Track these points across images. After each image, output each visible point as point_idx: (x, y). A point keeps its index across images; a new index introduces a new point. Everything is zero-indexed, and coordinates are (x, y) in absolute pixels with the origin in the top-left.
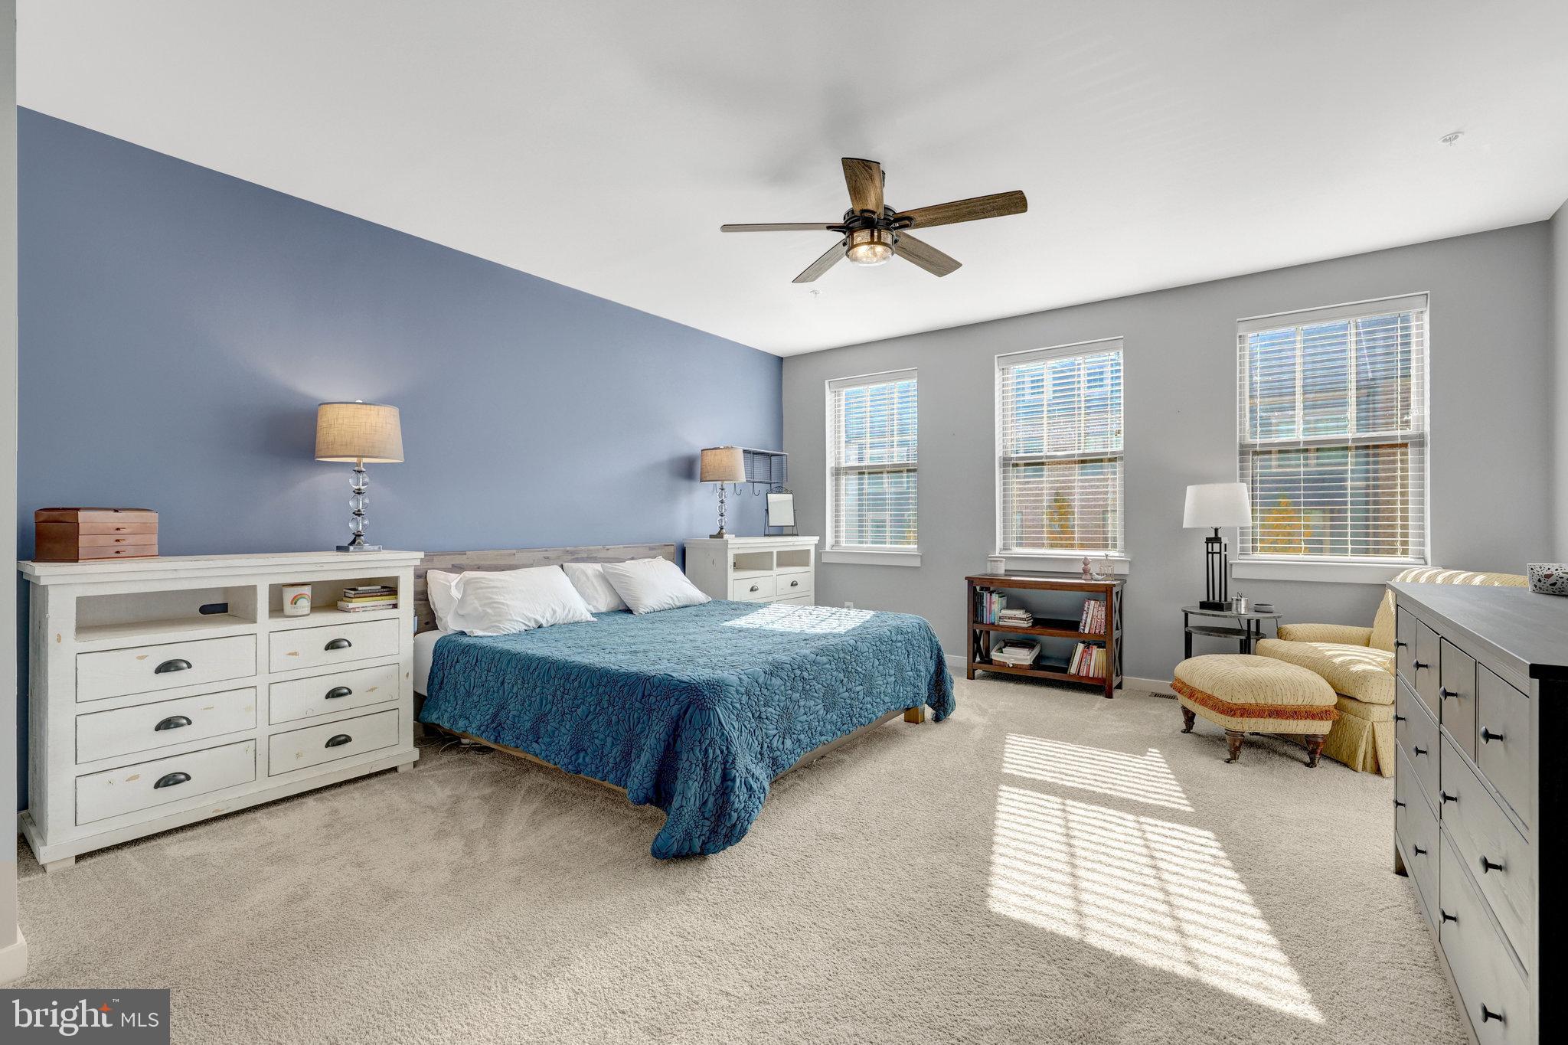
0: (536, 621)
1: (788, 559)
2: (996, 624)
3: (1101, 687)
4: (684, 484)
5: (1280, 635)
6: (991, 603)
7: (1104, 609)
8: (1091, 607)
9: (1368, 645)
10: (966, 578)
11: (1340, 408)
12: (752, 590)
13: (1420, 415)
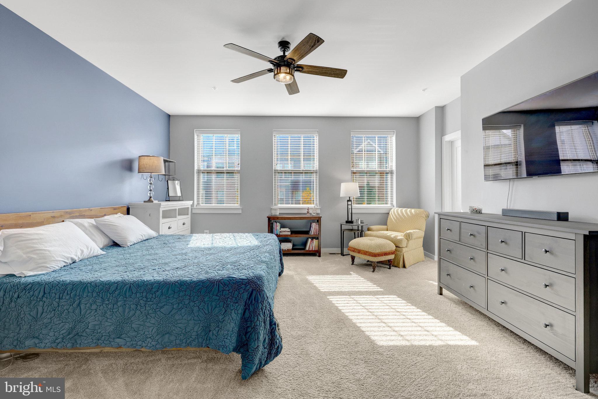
0: (72, 259)
1: (183, 212)
2: (279, 234)
3: (316, 253)
4: (128, 173)
5: (369, 230)
6: (276, 226)
7: (318, 225)
8: (314, 225)
9: (387, 230)
10: (267, 217)
11: (372, 161)
12: (169, 228)
13: (392, 164)
